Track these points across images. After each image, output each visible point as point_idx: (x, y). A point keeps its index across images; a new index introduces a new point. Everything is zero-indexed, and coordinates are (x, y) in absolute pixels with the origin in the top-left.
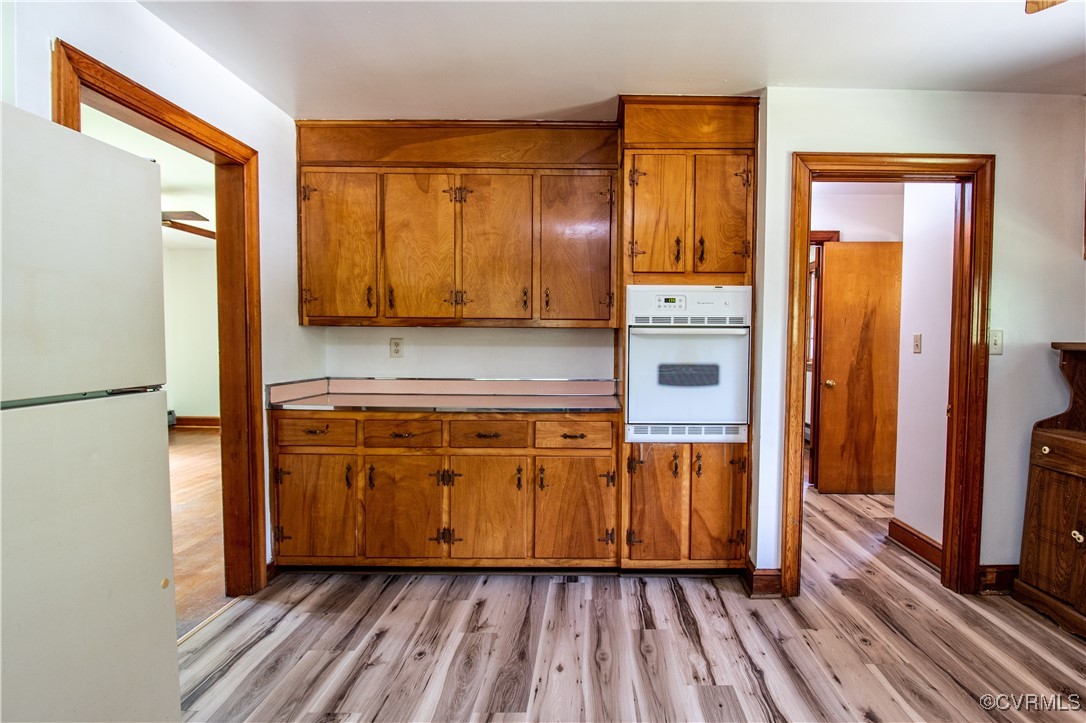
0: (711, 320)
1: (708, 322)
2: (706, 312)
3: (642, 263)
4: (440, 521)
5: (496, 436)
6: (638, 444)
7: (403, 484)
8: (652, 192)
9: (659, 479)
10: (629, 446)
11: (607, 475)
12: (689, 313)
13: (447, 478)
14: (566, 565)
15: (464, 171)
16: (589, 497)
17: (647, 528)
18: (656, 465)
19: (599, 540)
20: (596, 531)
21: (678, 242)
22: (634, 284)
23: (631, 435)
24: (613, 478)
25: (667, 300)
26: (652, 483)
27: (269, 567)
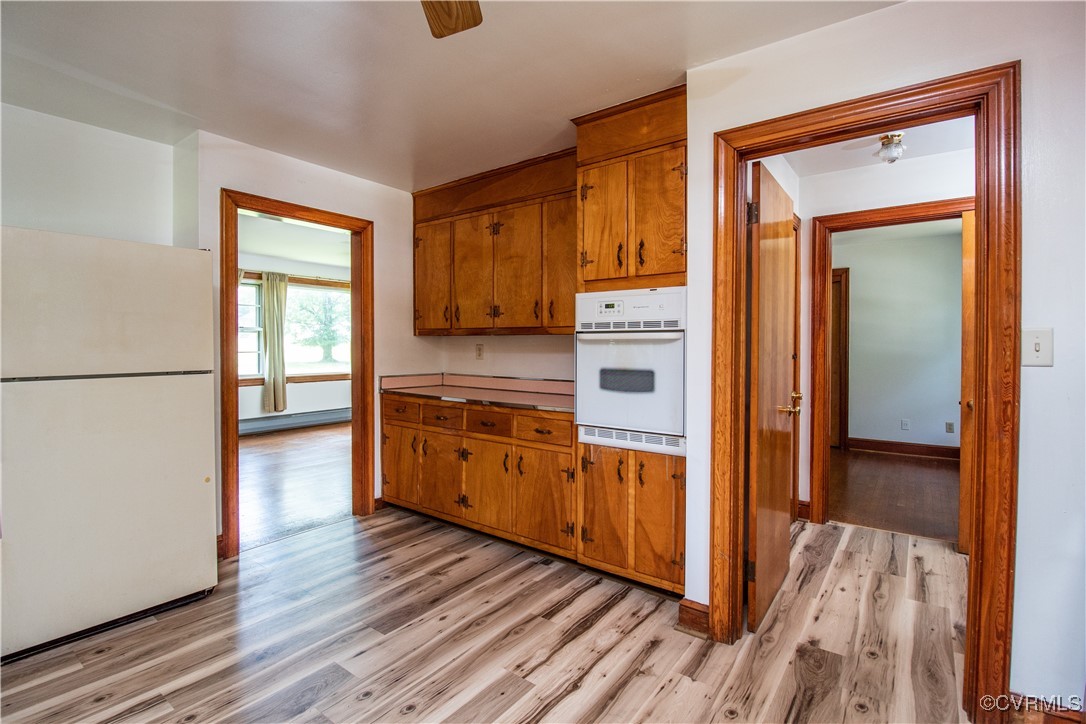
0: (647, 324)
1: (645, 326)
2: (642, 316)
3: (590, 272)
4: (460, 487)
5: (493, 425)
6: (589, 445)
7: (441, 455)
8: (598, 203)
9: (607, 482)
10: (582, 446)
11: (567, 471)
12: (626, 318)
13: (464, 454)
14: (539, 547)
15: (498, 209)
16: (554, 489)
17: (596, 528)
18: (604, 468)
19: (562, 531)
20: (559, 521)
21: (620, 247)
22: (586, 292)
23: (583, 437)
24: (572, 475)
25: (607, 306)
26: (600, 484)
27: (377, 501)
